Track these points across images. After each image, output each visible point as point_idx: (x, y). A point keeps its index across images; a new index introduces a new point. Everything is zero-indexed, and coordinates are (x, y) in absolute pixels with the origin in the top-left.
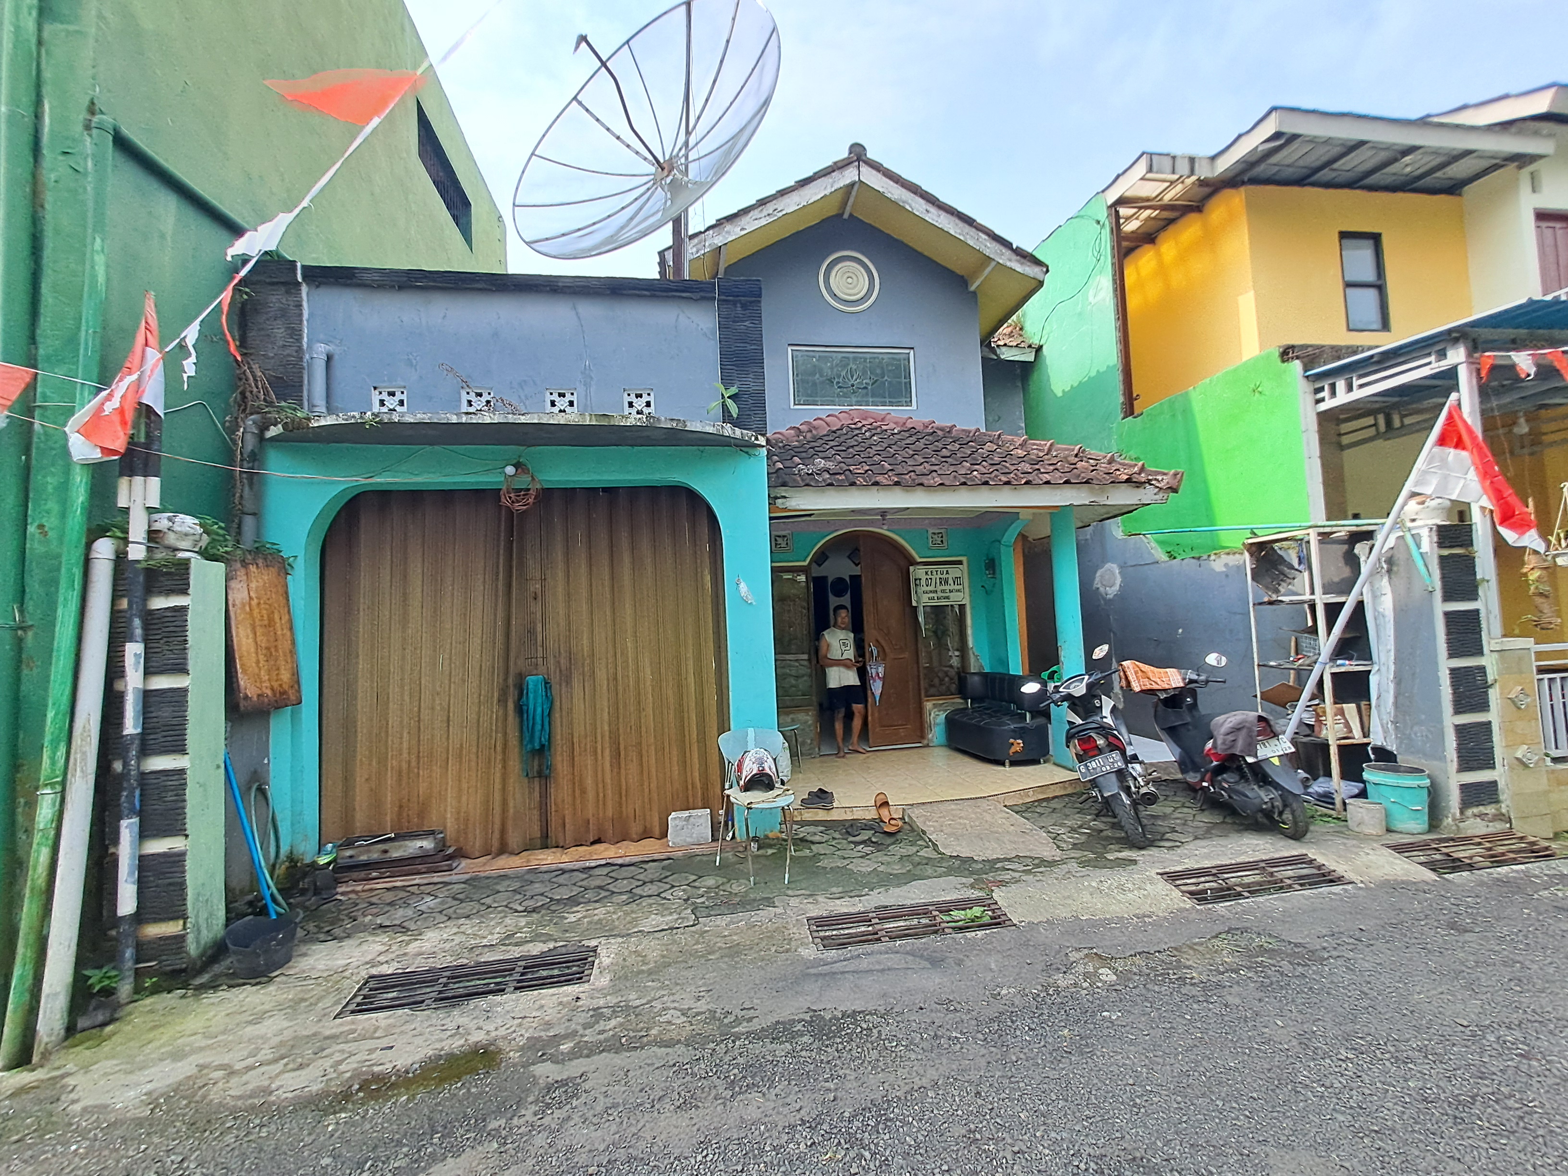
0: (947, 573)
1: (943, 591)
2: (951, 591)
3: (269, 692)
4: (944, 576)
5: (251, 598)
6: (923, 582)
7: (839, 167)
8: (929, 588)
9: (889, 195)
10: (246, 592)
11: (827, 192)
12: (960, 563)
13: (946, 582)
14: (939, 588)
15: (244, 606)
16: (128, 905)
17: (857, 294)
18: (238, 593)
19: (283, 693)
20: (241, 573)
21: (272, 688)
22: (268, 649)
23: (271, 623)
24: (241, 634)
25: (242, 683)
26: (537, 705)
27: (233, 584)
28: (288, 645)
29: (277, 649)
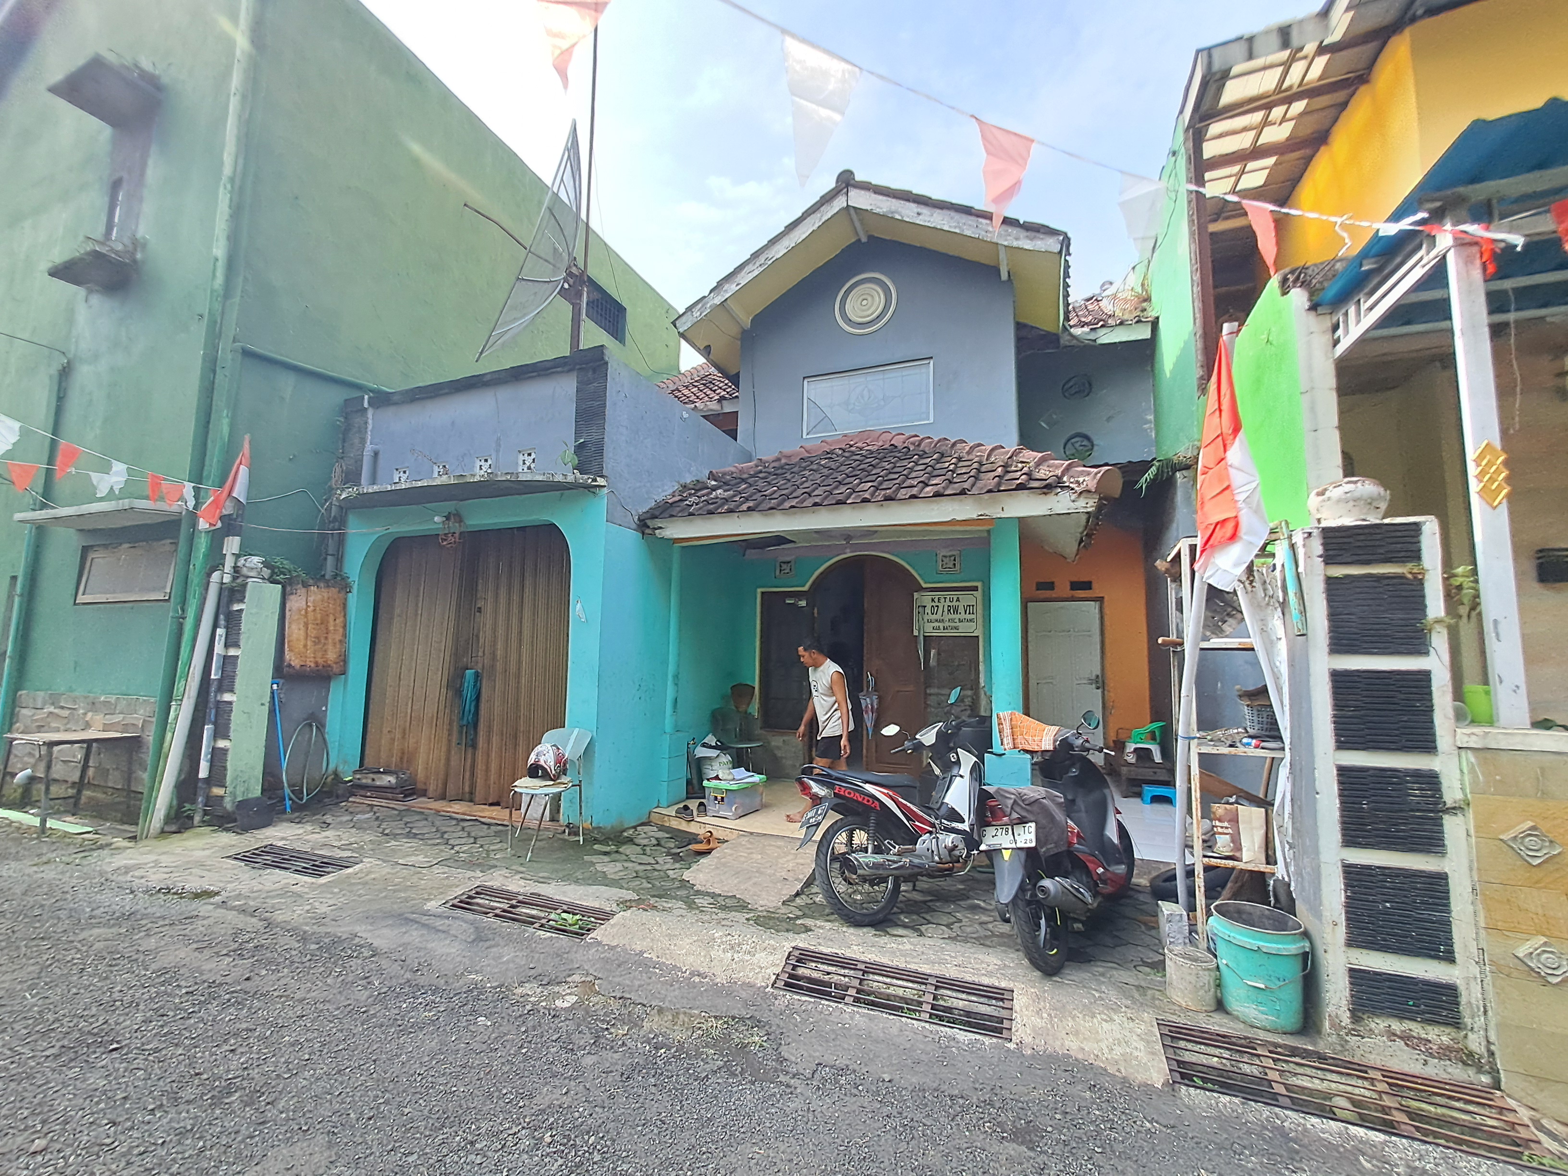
0: (958, 600)
1: (953, 620)
2: (960, 621)
3: (313, 665)
4: (954, 603)
5: (308, 606)
6: (928, 610)
7: (827, 199)
8: (934, 617)
9: (877, 211)
10: (304, 603)
11: (815, 228)
12: (975, 589)
13: (956, 611)
14: (947, 617)
15: (300, 611)
16: (203, 773)
17: (872, 314)
18: (296, 603)
19: (327, 666)
20: (302, 591)
21: (317, 663)
22: (318, 638)
23: (324, 622)
24: (294, 627)
25: (287, 657)
26: (468, 692)
27: (292, 597)
28: (338, 637)
29: (326, 638)
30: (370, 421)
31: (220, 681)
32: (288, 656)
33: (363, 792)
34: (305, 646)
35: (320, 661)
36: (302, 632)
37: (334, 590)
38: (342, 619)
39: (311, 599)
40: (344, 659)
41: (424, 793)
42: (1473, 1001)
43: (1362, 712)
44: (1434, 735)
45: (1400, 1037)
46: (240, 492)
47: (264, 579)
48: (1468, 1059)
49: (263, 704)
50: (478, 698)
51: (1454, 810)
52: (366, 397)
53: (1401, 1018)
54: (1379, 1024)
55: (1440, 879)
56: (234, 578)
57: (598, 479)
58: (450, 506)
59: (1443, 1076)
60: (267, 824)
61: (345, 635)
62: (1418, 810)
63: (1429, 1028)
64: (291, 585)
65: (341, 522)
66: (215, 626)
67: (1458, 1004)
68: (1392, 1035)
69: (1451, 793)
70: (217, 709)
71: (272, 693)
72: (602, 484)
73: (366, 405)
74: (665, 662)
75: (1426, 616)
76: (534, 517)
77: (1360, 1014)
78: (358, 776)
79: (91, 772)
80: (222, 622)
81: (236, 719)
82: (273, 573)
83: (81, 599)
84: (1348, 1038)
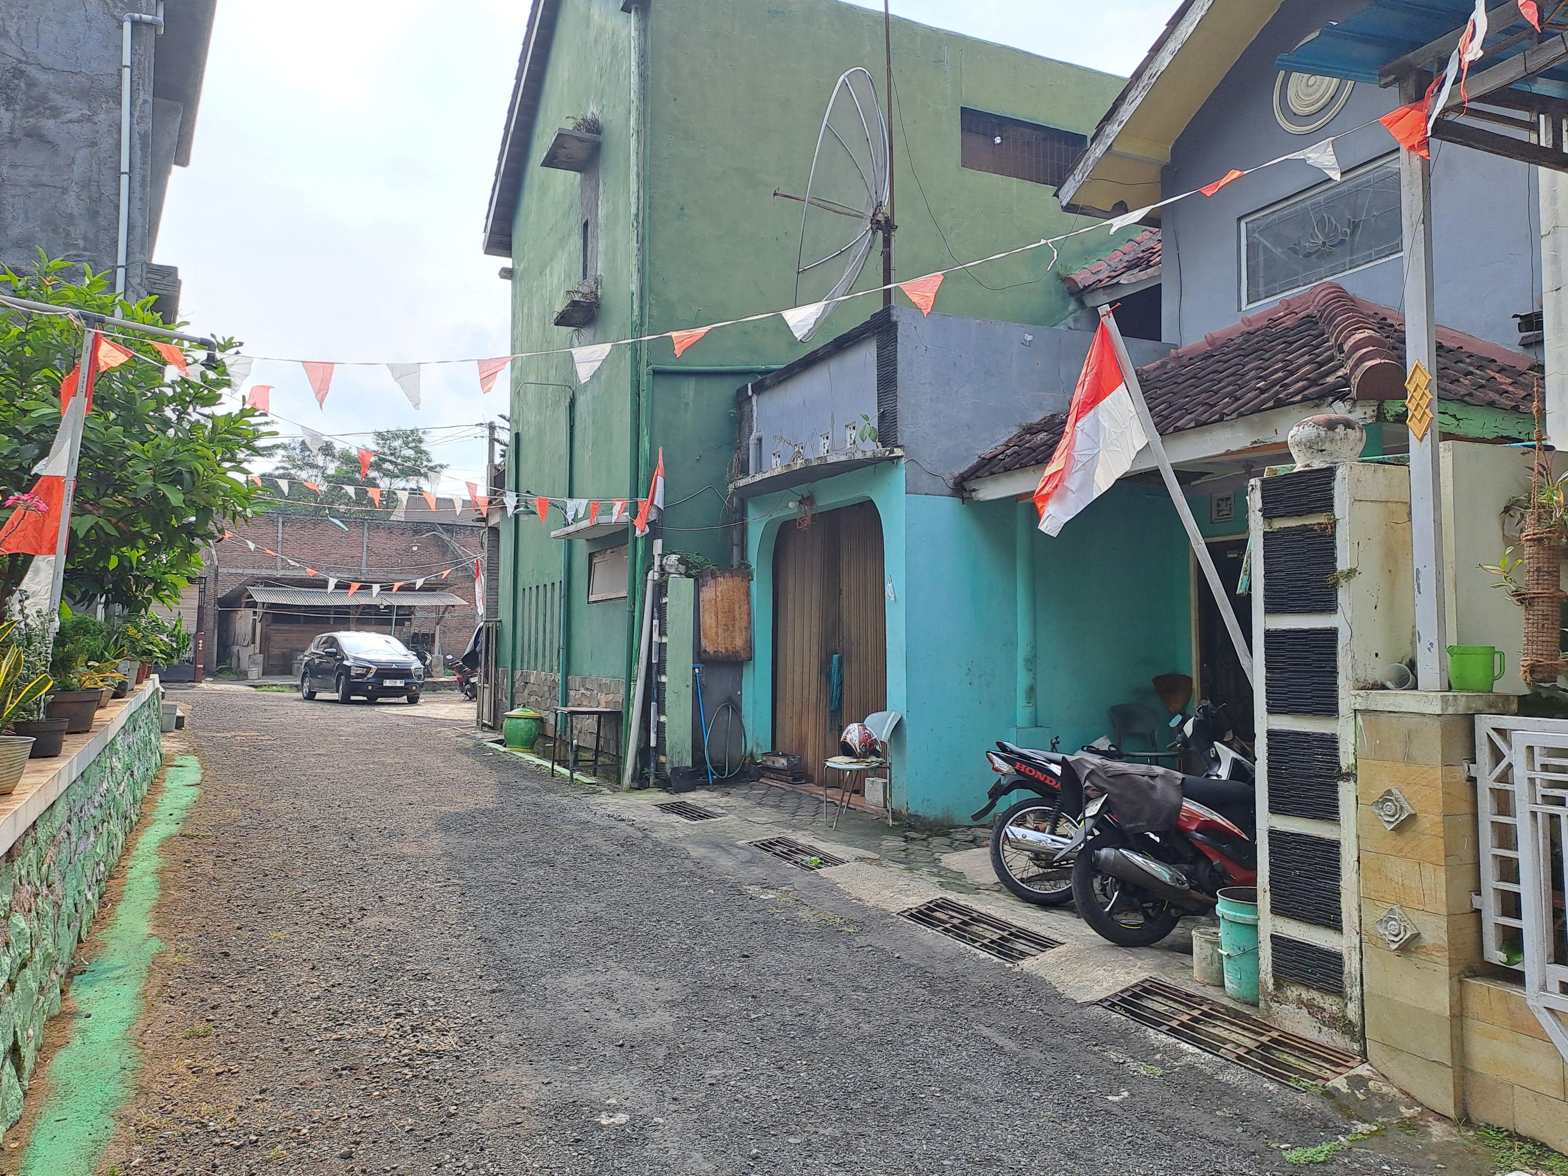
3: (724, 651)
5: (717, 596)
10: (714, 593)
15: (711, 601)
16: (653, 743)
17: (1322, 96)
18: (707, 594)
19: (736, 653)
20: (711, 582)
21: (726, 649)
22: (726, 625)
23: (731, 610)
24: (706, 616)
25: (703, 644)
26: (835, 679)
27: (704, 589)
28: (744, 624)
29: (733, 625)
30: (755, 408)
31: (658, 664)
32: (704, 642)
33: (768, 774)
34: (717, 633)
35: (730, 647)
36: (713, 621)
37: (738, 580)
38: (746, 606)
39: (719, 589)
40: (750, 645)
41: (810, 779)
42: (1353, 970)
43: (1287, 675)
44: (1336, 698)
45: (1306, 1006)
46: (659, 501)
47: (681, 574)
48: (1347, 1027)
49: (688, 686)
50: (841, 684)
51: (1350, 776)
52: (749, 385)
53: (1308, 987)
54: (1293, 992)
55: (1335, 845)
56: (662, 575)
57: (895, 450)
58: (803, 489)
59: (1331, 1045)
60: (692, 789)
61: (749, 623)
62: (1321, 776)
63: (1326, 997)
64: (702, 577)
65: (743, 512)
66: (652, 619)
67: (1342, 973)
68: (1300, 1002)
69: (1346, 760)
70: (658, 688)
71: (694, 675)
72: (900, 455)
73: (750, 393)
74: (1010, 643)
75: (1335, 569)
76: (859, 494)
77: (1282, 982)
78: (764, 758)
79: (602, 742)
80: (656, 615)
81: (669, 697)
82: (688, 569)
83: (592, 598)
84: (1271, 1004)
